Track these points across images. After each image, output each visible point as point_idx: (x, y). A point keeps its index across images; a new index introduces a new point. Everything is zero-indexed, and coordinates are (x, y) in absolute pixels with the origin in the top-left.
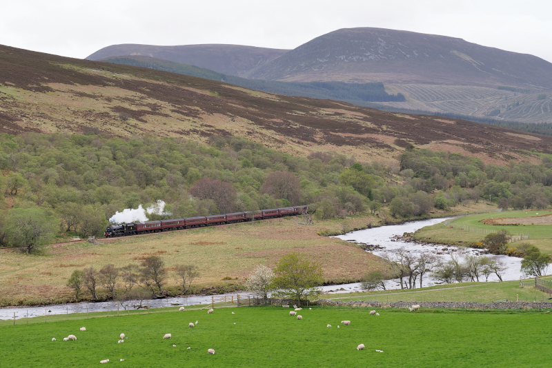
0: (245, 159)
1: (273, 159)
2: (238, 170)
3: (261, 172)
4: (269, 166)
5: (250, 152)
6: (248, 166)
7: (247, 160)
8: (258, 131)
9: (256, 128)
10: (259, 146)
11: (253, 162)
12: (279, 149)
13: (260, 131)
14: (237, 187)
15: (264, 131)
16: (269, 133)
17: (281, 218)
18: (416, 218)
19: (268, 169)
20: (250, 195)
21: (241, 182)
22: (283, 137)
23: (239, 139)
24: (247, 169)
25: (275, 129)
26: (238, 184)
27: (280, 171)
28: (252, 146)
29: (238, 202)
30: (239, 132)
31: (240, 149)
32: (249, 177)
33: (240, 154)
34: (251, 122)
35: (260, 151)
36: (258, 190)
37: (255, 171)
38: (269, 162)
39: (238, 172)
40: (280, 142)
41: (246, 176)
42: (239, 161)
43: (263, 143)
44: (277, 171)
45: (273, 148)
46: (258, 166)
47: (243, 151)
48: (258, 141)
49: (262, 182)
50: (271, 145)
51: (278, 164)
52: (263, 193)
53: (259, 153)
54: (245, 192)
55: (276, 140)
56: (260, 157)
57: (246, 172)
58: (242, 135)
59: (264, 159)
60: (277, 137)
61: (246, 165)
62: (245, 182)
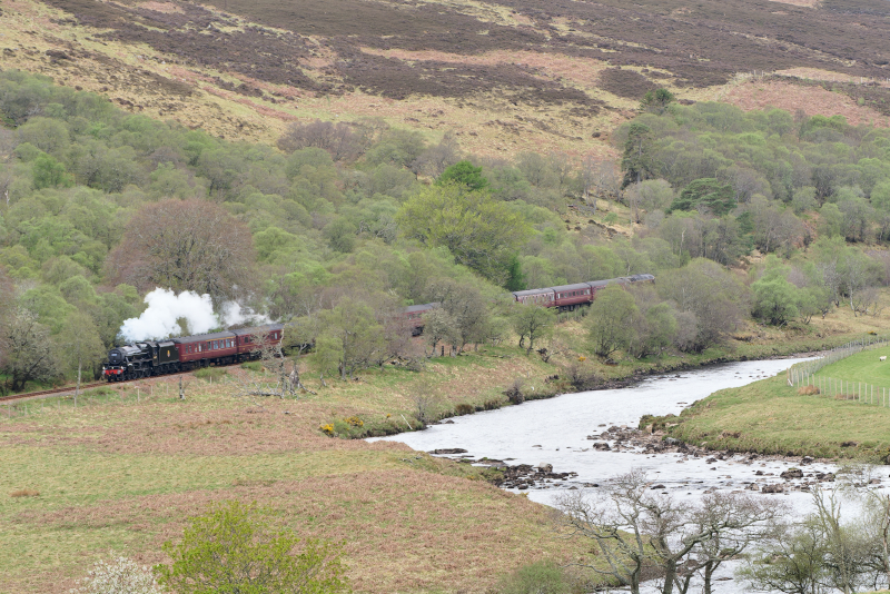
0: (43, 157)
1: (151, 152)
2: (16, 197)
3: (103, 201)
4: (134, 180)
5: (63, 127)
6: (56, 182)
7: (50, 158)
8: (91, 47)
9: (83, 37)
10: (96, 107)
11: (73, 167)
12: (169, 117)
13: (98, 47)
14: (15, 263)
15: (113, 49)
16: (130, 54)
17: (185, 376)
18: (687, 359)
19: (131, 191)
20: (67, 293)
21: (31, 244)
22: (183, 69)
23: (19, 79)
24: (52, 193)
25: (151, 40)
26: (18, 251)
27: (175, 198)
28: (71, 105)
29: (21, 318)
30: (20, 54)
31: (25, 117)
32: (63, 222)
33: (24, 138)
34: (62, 15)
35: (99, 126)
36: (95, 269)
37: (83, 200)
38: (135, 167)
39: (16, 207)
40: (175, 87)
41: (47, 219)
42: (19, 165)
43: (112, 95)
44: (165, 199)
45: (150, 110)
46: (92, 180)
47: (34, 125)
48: (90, 85)
49: (109, 242)
50: (139, 99)
51: (170, 173)
52: (115, 282)
53: (94, 133)
54: (47, 280)
55: (159, 81)
56: (101, 145)
57: (51, 206)
58: (27, 63)
59: (114, 155)
60: (164, 70)
61: (48, 177)
62: (44, 244)
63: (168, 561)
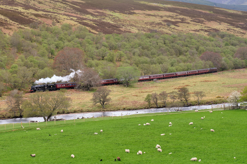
0: (226, 42)
1: (240, 41)
2: (223, 47)
3: (234, 48)
4: (238, 45)
5: (229, 38)
6: (228, 45)
7: (227, 42)
8: (232, 28)
9: (231, 27)
10: (233, 36)
11: (230, 43)
12: (242, 37)
13: (233, 28)
14: (222, 55)
15: (235, 29)
16: (237, 29)
17: (244, 69)
19: (237, 46)
20: (229, 59)
21: (224, 53)
22: (244, 31)
23: (223, 33)
24: (227, 47)
25: (240, 27)
26: (223, 54)
27: (243, 47)
28: (230, 36)
29: (223, 62)
30: (223, 29)
31: (224, 37)
32: (228, 50)
33: (224, 40)
34: (229, 25)
35: (233, 38)
36: (232, 56)
37: (231, 47)
38: (238, 43)
40: (243, 33)
41: (227, 50)
42: (223, 43)
43: (235, 34)
44: (242, 47)
45: (240, 36)
46: (232, 45)
47: (225, 38)
48: (232, 33)
49: (234, 53)
50: (238, 35)
51: (242, 44)
52: (235, 57)
53: (233, 39)
54: (226, 57)
55: (241, 33)
56: (234, 40)
57: (227, 48)
58: (224, 31)
59: (235, 42)
60: (242, 31)
61: (227, 45)
62: (226, 53)
63: (242, 92)
